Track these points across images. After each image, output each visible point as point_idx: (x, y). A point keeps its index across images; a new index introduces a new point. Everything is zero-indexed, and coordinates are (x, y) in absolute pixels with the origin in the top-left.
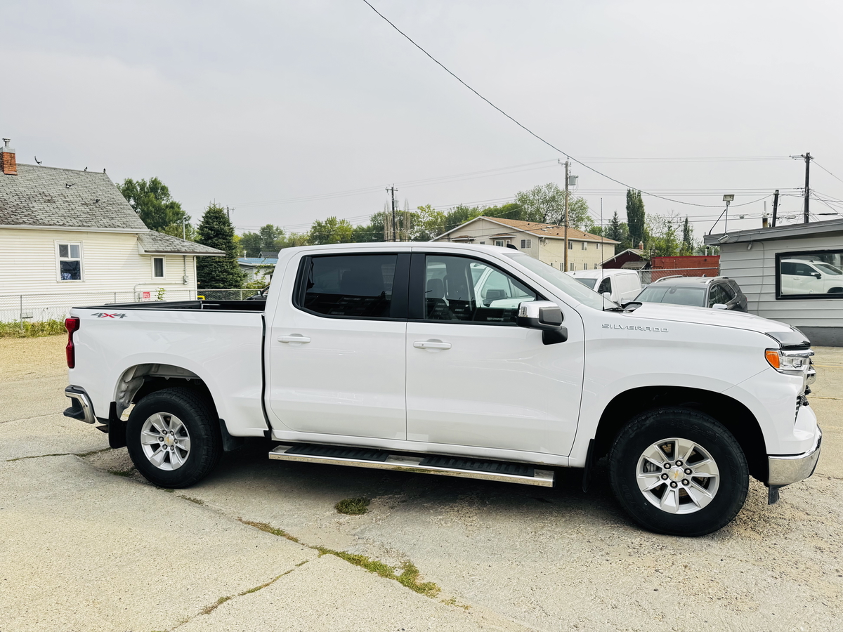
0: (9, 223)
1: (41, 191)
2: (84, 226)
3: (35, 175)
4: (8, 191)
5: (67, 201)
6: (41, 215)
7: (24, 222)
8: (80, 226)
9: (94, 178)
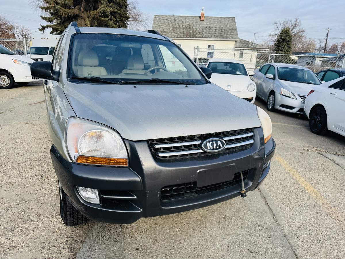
0: (194, 37)
1: (209, 26)
2: (216, 38)
3: (210, 20)
4: (199, 26)
5: (215, 29)
6: (205, 34)
7: (198, 37)
8: (215, 38)
9: (229, 20)
